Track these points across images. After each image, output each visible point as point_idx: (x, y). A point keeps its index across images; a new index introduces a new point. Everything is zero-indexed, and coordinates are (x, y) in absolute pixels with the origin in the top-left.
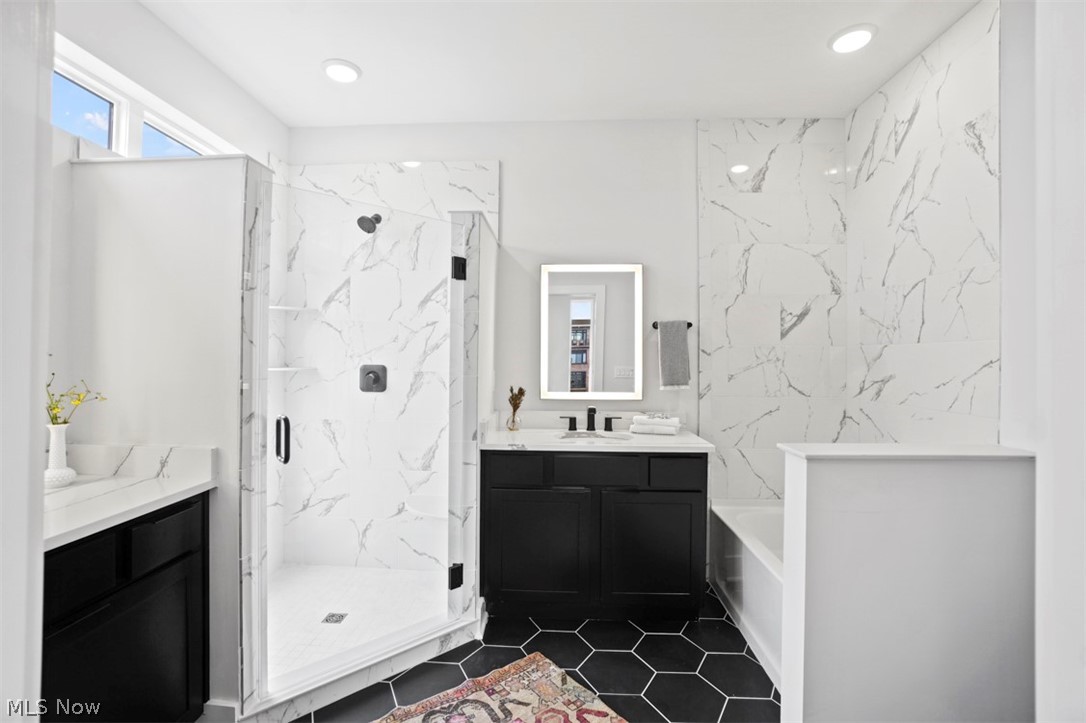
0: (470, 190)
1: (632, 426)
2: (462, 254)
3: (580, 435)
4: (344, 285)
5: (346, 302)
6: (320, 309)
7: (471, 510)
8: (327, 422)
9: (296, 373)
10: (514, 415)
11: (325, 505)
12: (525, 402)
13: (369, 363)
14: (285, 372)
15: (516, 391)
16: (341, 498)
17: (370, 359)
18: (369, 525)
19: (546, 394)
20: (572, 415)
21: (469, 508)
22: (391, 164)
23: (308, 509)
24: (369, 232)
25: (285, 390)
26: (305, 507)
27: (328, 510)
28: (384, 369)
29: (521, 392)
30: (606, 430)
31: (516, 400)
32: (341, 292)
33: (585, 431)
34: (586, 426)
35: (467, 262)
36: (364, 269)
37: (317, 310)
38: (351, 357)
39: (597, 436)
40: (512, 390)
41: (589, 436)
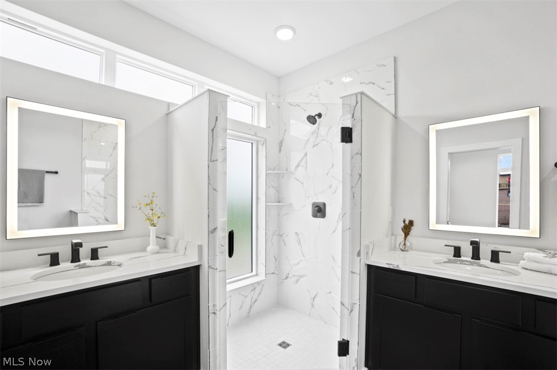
0: (374, 84)
1: (522, 262)
2: (349, 125)
3: (462, 262)
4: (304, 157)
5: (305, 167)
6: (293, 171)
7: (355, 306)
8: (297, 234)
9: (283, 206)
10: (405, 240)
11: (295, 279)
12: (414, 230)
13: (317, 201)
14: (279, 205)
15: (407, 222)
16: (303, 277)
17: (317, 199)
18: (316, 295)
19: (433, 225)
20: (457, 244)
21: (354, 304)
22: (326, 81)
23: (288, 279)
24: (314, 124)
25: (279, 215)
26: (287, 278)
27: (297, 282)
28: (324, 204)
29: (411, 223)
30: (492, 261)
31: (408, 228)
32: (303, 161)
33: (469, 259)
34: (471, 255)
35: (353, 130)
36: (314, 147)
37: (292, 172)
38: (308, 197)
39: (481, 266)
40: (404, 221)
41: (472, 264)
